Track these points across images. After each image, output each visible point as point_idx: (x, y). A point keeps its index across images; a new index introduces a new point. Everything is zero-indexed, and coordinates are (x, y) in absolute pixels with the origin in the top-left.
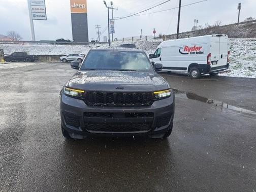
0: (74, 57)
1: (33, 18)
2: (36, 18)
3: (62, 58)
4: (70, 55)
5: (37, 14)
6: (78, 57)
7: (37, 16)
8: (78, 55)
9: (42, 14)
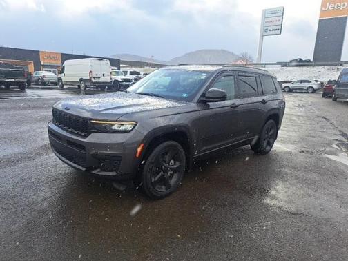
0: (303, 84)
1: (265, 34)
2: (269, 33)
3: (284, 85)
4: (298, 82)
5: (269, 28)
6: (308, 85)
7: (270, 30)
8: (309, 82)
9: (275, 28)
